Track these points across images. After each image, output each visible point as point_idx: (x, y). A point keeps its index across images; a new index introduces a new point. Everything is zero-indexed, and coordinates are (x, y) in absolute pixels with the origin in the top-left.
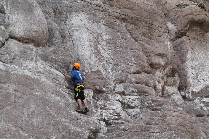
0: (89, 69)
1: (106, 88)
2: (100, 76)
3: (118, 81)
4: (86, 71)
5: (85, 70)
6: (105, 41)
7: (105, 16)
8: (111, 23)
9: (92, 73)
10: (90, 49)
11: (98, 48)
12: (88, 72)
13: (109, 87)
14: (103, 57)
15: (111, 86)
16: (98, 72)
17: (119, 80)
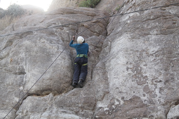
0: (120, 99)
1: (150, 117)
2: (138, 103)
3: (173, 102)
4: (117, 103)
5: (115, 103)
6: (152, 55)
7: (157, 24)
8: (167, 28)
9: (126, 104)
10: (126, 73)
11: (139, 68)
12: (120, 104)
13: (154, 114)
14: (146, 77)
15: (157, 112)
16: (134, 99)
17: (174, 100)
